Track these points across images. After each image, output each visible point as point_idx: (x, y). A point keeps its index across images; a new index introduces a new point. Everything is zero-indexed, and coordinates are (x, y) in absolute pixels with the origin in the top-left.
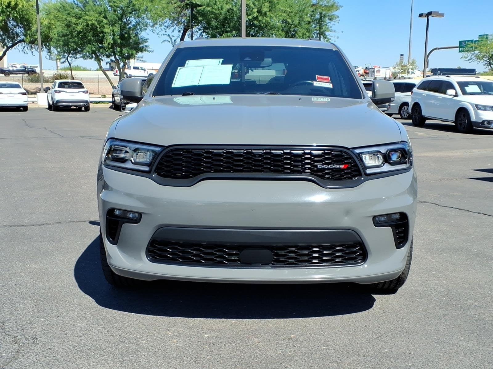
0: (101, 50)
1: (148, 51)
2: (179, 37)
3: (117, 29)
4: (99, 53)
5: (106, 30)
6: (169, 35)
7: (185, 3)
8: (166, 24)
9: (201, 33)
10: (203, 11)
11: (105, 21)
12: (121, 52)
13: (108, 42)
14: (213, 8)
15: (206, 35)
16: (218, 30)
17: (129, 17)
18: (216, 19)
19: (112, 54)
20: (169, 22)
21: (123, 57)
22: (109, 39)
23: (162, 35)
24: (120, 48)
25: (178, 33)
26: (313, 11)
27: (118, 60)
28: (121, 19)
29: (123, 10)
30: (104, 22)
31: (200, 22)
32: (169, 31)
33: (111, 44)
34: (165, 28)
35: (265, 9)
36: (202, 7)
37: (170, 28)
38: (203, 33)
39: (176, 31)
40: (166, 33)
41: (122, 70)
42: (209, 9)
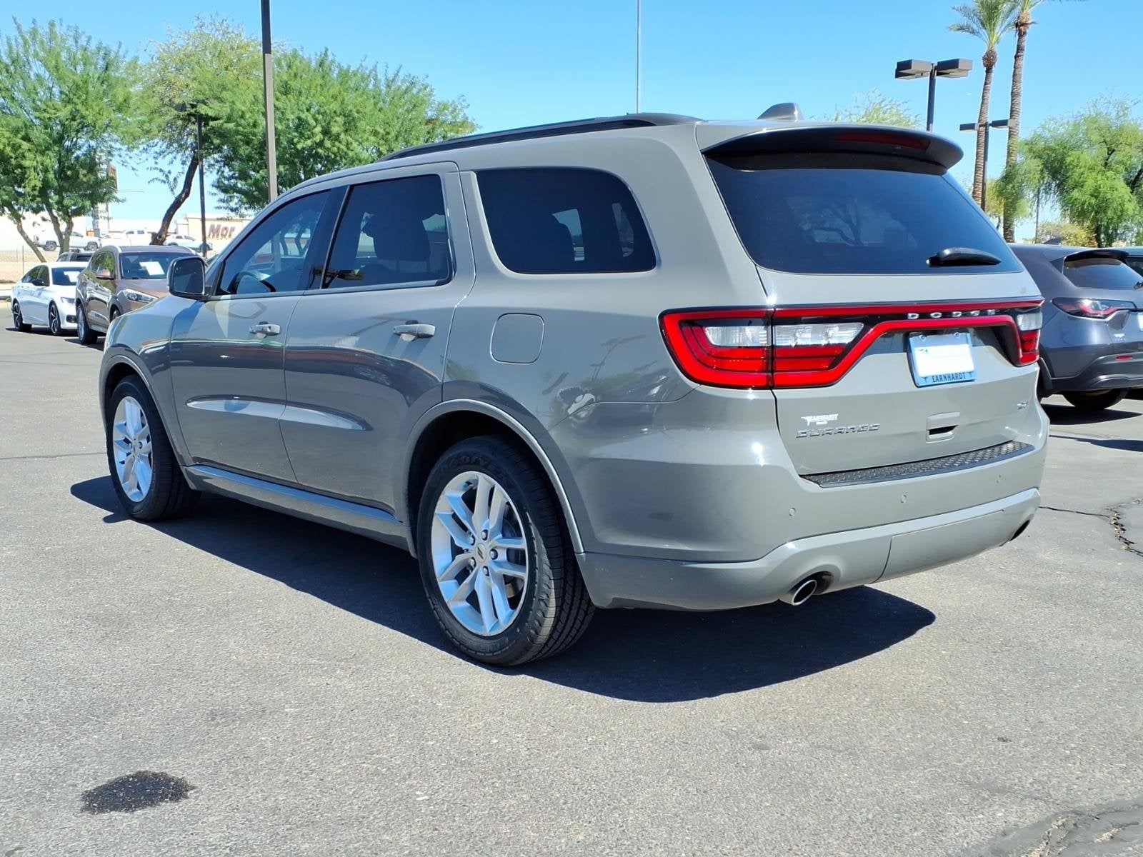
0: (21, 200)
1: (118, 200)
2: (183, 173)
3: (51, 161)
4: (17, 205)
5: (27, 163)
6: (161, 170)
7: (186, 113)
8: (157, 149)
9: (221, 167)
10: (221, 128)
11: (25, 145)
12: (60, 203)
13: (32, 184)
14: (238, 125)
15: (230, 171)
16: (251, 164)
17: (77, 139)
18: (248, 143)
19: (44, 206)
20: (161, 145)
21: (66, 213)
22: (35, 180)
23: (148, 169)
24: (59, 196)
25: (182, 166)
26: (428, 133)
27: (57, 218)
28: (59, 140)
29: (63, 125)
30: (22, 147)
31: (218, 149)
32: (163, 163)
33: (38, 188)
34: (156, 155)
35: (335, 129)
36: (218, 121)
37: (164, 156)
38: (224, 166)
39: (178, 162)
40: (156, 166)
41: (64, 236)
42: (231, 126)
